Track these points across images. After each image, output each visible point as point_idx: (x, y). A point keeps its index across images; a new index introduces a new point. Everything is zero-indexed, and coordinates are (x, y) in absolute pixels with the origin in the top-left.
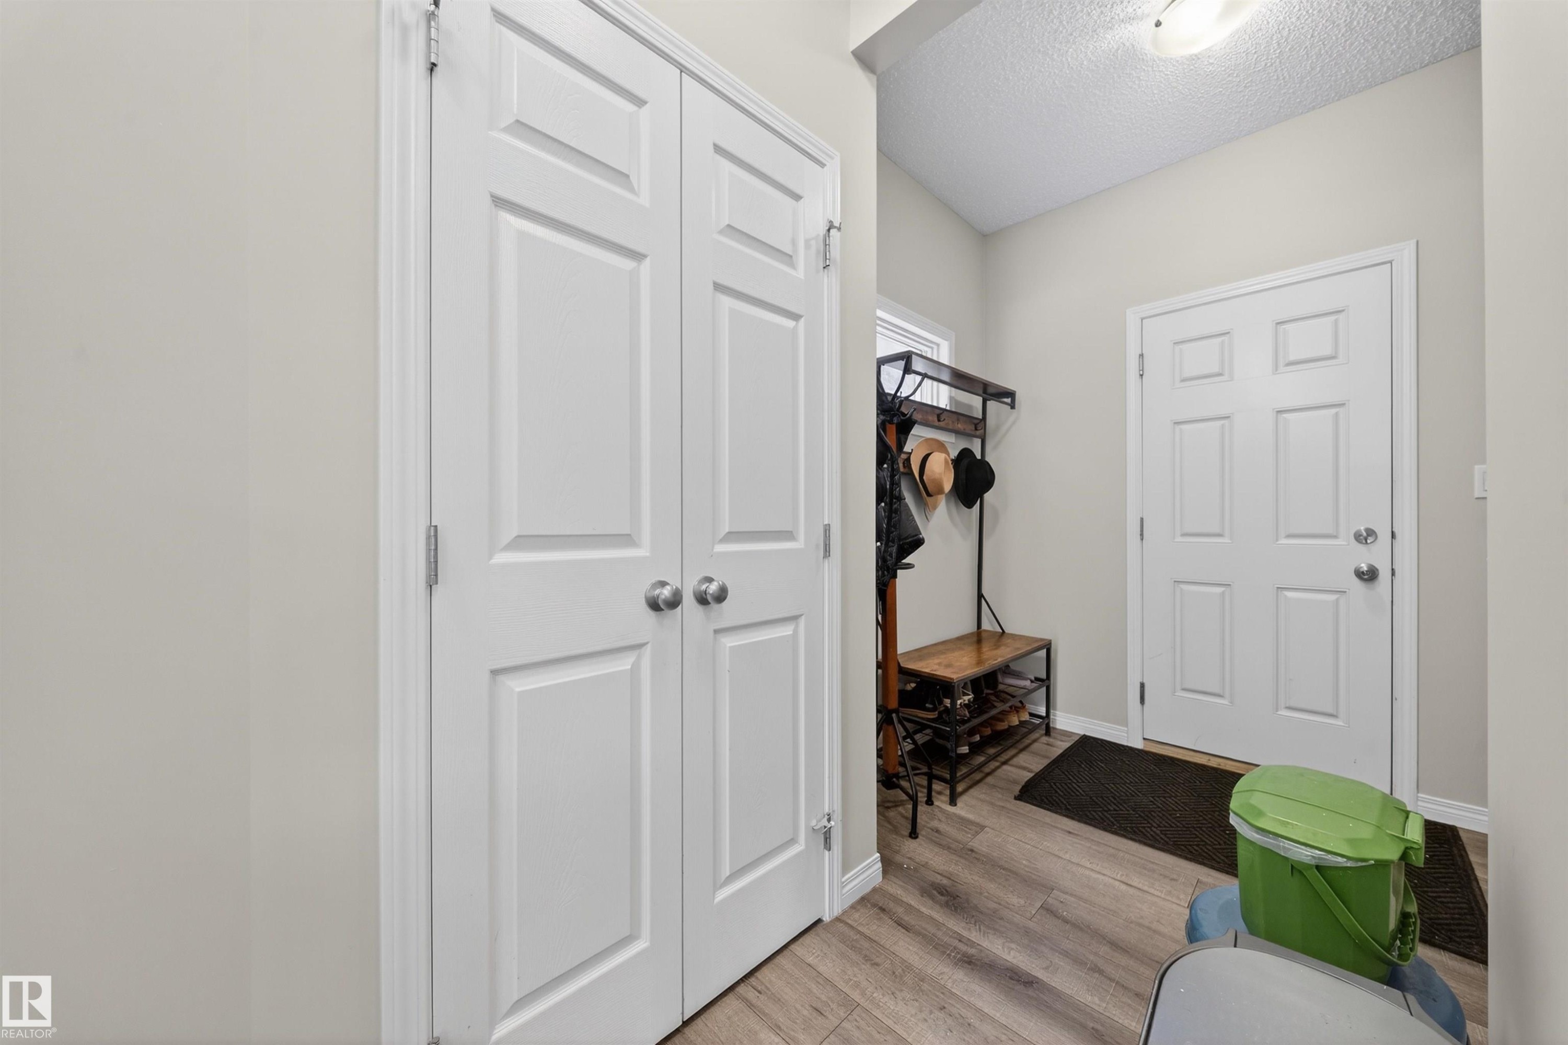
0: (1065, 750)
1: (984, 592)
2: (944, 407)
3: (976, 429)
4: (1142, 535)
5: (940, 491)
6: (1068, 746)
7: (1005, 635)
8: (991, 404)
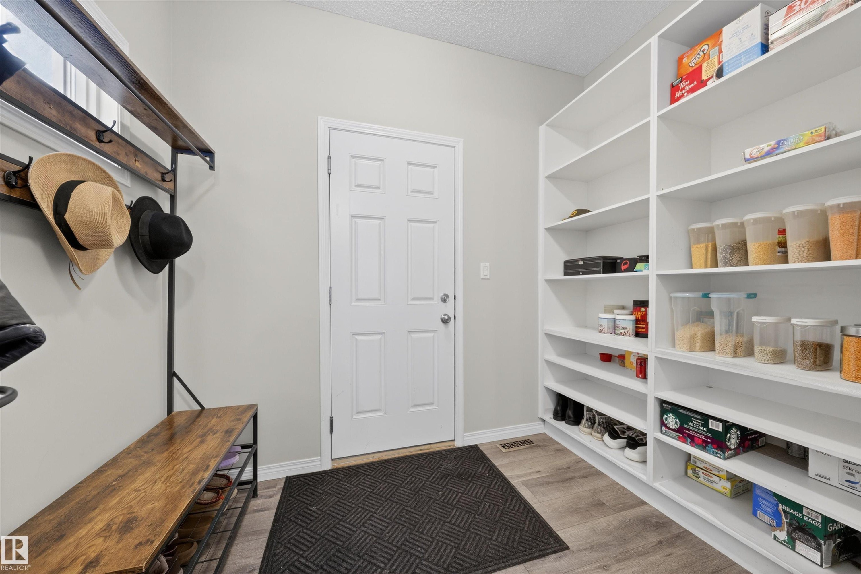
0: (278, 508)
1: (177, 369)
2: (110, 125)
3: (163, 180)
4: (330, 301)
5: (106, 243)
6: (278, 501)
7: (205, 411)
8: (182, 158)
